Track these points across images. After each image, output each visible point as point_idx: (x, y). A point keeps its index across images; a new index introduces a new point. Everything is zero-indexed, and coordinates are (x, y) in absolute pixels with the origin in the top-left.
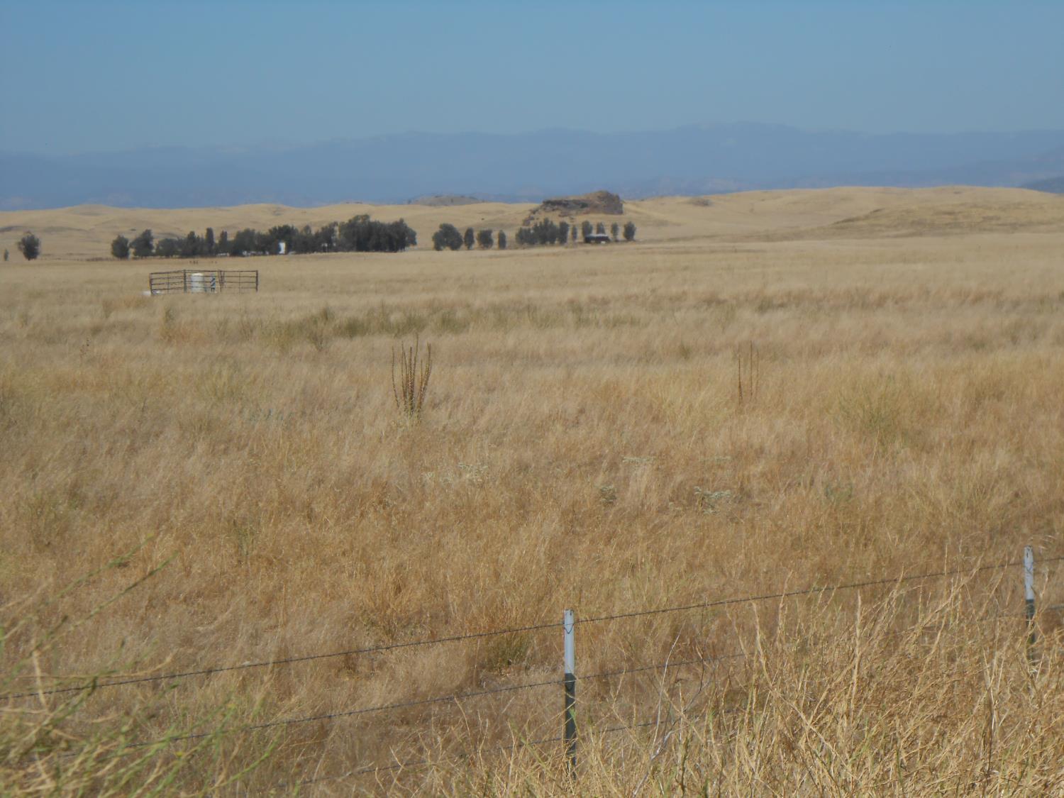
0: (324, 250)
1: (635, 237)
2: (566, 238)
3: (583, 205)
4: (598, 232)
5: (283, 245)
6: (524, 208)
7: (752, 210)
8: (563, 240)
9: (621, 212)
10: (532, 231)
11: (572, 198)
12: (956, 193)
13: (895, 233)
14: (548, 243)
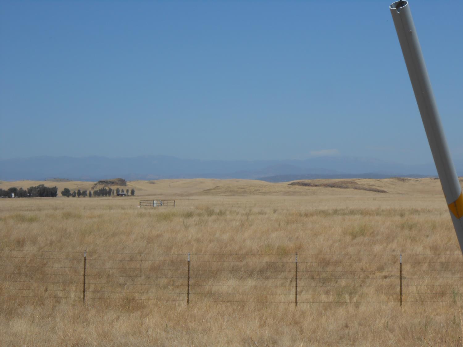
0: (28, 196)
1: (135, 194)
2: (111, 194)
3: (113, 183)
4: (122, 192)
5: (13, 195)
6: (92, 183)
7: (170, 186)
8: (110, 195)
9: (126, 186)
10: (99, 191)
11: (108, 180)
12: (237, 181)
13: (225, 194)
14: (104, 195)
